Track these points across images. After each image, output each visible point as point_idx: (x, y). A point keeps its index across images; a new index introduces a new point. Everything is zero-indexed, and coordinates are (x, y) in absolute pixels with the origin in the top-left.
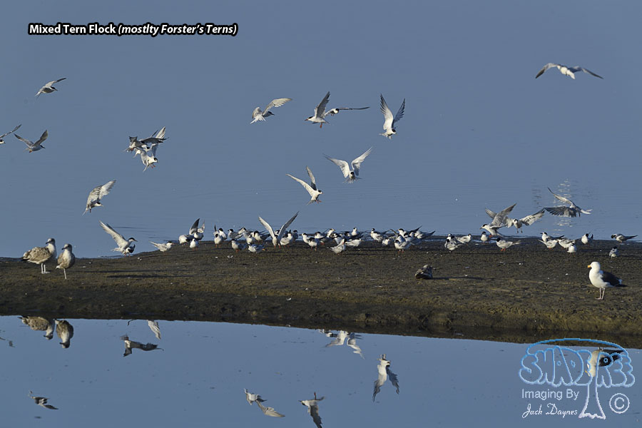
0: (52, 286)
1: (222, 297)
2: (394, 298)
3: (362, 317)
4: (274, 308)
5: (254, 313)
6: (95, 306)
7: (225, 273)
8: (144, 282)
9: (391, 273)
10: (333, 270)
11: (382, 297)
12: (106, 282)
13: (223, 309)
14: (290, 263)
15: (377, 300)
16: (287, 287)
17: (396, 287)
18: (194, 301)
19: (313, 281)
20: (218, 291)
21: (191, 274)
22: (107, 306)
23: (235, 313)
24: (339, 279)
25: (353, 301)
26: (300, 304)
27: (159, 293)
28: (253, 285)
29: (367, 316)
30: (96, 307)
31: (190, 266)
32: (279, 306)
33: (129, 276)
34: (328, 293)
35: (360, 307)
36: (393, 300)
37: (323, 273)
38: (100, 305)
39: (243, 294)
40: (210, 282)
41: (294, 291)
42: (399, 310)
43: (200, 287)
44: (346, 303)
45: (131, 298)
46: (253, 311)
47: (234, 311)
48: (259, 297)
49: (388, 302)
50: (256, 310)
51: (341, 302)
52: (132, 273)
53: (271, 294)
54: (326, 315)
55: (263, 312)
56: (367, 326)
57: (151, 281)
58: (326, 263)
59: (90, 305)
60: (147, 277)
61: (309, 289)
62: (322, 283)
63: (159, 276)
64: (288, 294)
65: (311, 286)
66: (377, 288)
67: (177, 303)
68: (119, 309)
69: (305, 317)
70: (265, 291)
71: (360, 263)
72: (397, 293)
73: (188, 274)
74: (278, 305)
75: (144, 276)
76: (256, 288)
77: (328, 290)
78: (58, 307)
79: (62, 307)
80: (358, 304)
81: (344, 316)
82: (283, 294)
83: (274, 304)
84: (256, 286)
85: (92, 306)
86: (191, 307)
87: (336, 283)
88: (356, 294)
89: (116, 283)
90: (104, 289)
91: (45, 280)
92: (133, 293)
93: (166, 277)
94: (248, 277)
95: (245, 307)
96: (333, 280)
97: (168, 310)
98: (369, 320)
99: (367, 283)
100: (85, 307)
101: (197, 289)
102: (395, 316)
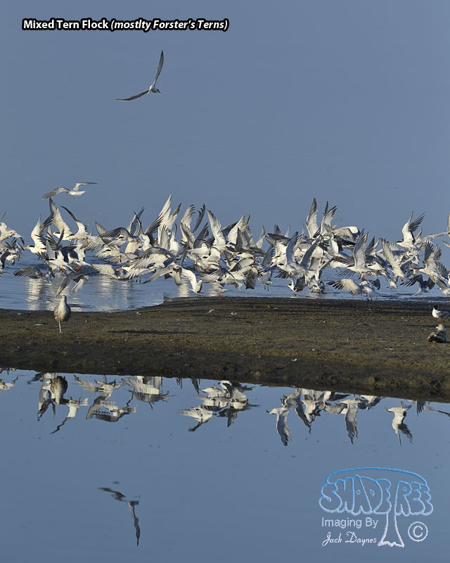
0: (45, 339)
1: (224, 355)
2: (405, 361)
3: (371, 380)
4: (278, 369)
5: (257, 373)
6: (90, 362)
7: (227, 330)
8: (143, 337)
9: (403, 335)
10: (342, 331)
11: (391, 360)
12: (102, 337)
13: (225, 369)
14: (296, 322)
15: (387, 364)
16: (292, 347)
17: (408, 350)
18: (195, 359)
19: (320, 342)
20: (220, 350)
21: (192, 331)
22: (103, 362)
23: (238, 373)
24: (347, 341)
25: (362, 364)
26: (305, 366)
27: (158, 350)
28: (258, 345)
29: (377, 379)
30: (92, 363)
31: (191, 322)
32: (284, 368)
33: (127, 331)
34: (336, 354)
35: (369, 370)
36: (404, 363)
37: (331, 333)
38: (96, 361)
39: (246, 354)
40: (212, 340)
41: (300, 352)
42: (409, 375)
43: (201, 345)
44: (355, 365)
45: (128, 354)
46: (256, 371)
47: (236, 370)
48: (263, 357)
49: (399, 366)
50: (260, 371)
51: (349, 365)
52: (129, 329)
53: (276, 354)
54: (333, 378)
55: (267, 373)
56: (376, 388)
57: (149, 337)
58: (334, 323)
59: (85, 361)
60: (146, 333)
61: (316, 350)
62: (330, 344)
63: (158, 333)
64: (293, 354)
65: (318, 347)
66: (387, 351)
67: (177, 360)
68: (115, 366)
69: (311, 379)
70: (270, 350)
71: (371, 325)
72: (409, 357)
73: (189, 331)
74: (283, 365)
75: (143, 332)
76: (260, 347)
77: (336, 352)
78: (51, 362)
79: (56, 362)
80: (367, 367)
81: (351, 379)
82: (287, 354)
83: (278, 365)
84: (260, 345)
85: (88, 362)
86: (191, 366)
87: (344, 344)
88: (365, 356)
89: (113, 339)
90: (100, 344)
91: (39, 333)
92: (131, 349)
93: (166, 333)
94: (252, 335)
95: (248, 367)
96: (342, 341)
97: (167, 368)
98: (378, 384)
99: (378, 345)
100: (79, 362)
101: (198, 347)
102: (406, 380)
